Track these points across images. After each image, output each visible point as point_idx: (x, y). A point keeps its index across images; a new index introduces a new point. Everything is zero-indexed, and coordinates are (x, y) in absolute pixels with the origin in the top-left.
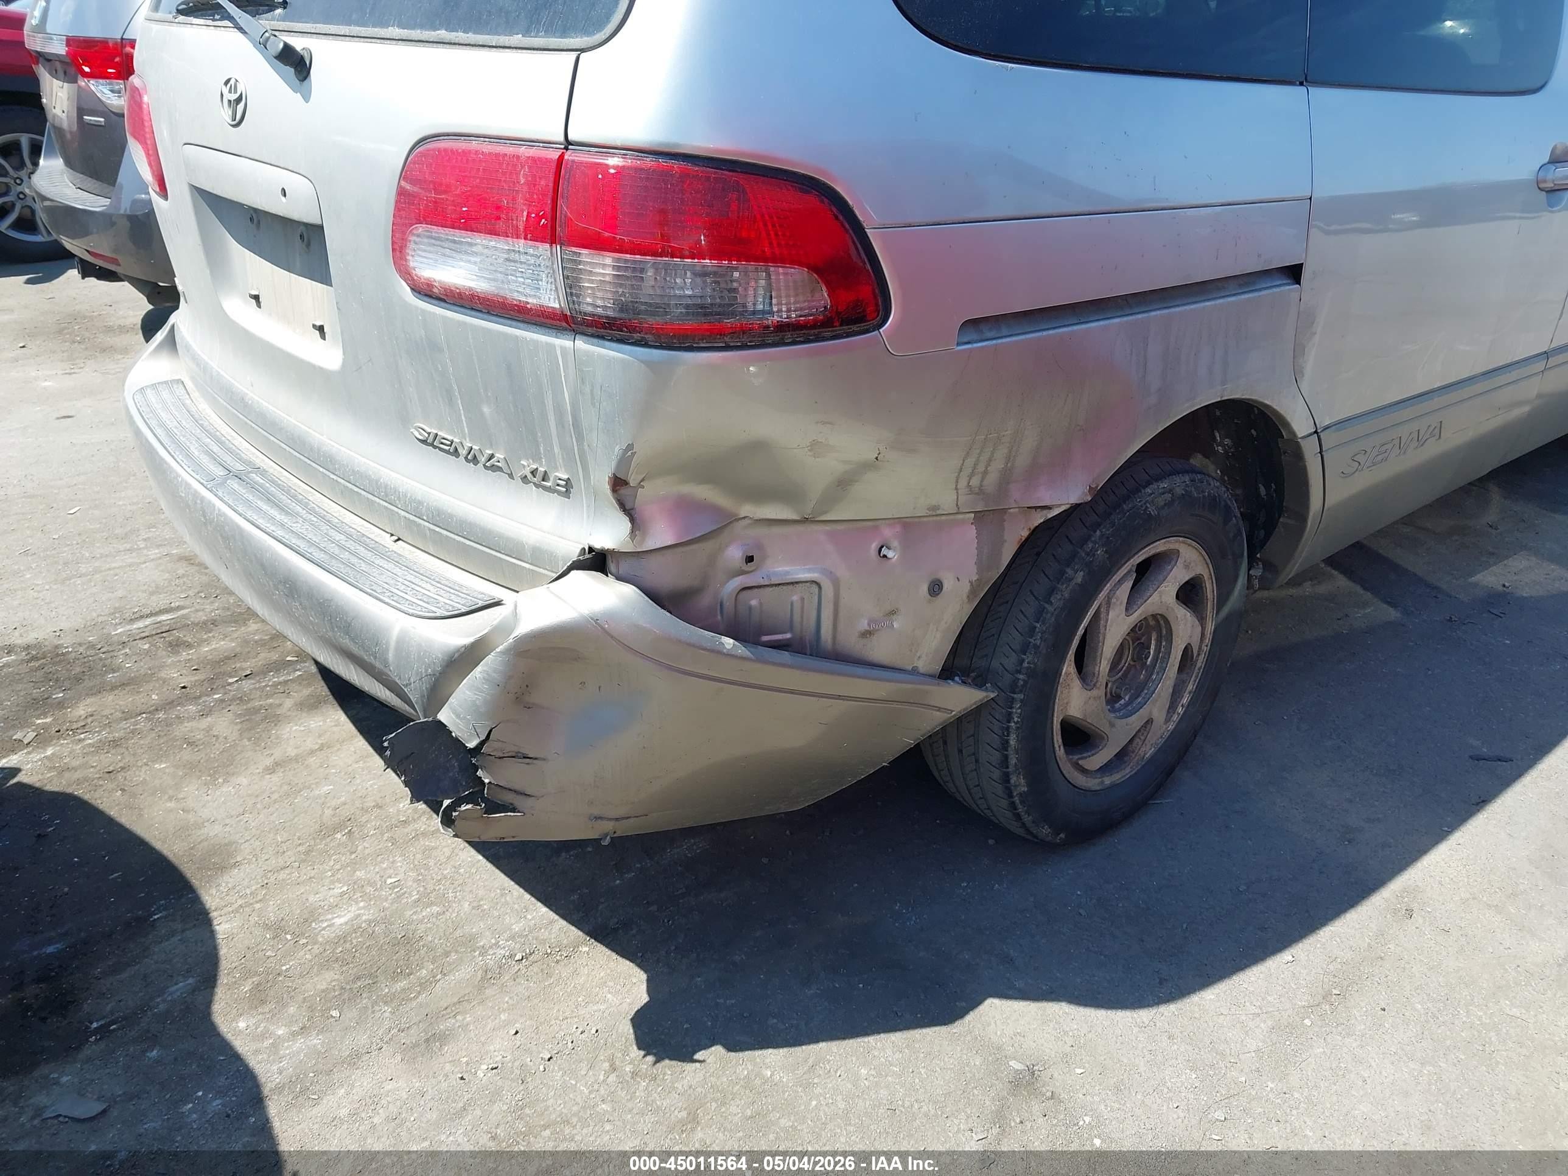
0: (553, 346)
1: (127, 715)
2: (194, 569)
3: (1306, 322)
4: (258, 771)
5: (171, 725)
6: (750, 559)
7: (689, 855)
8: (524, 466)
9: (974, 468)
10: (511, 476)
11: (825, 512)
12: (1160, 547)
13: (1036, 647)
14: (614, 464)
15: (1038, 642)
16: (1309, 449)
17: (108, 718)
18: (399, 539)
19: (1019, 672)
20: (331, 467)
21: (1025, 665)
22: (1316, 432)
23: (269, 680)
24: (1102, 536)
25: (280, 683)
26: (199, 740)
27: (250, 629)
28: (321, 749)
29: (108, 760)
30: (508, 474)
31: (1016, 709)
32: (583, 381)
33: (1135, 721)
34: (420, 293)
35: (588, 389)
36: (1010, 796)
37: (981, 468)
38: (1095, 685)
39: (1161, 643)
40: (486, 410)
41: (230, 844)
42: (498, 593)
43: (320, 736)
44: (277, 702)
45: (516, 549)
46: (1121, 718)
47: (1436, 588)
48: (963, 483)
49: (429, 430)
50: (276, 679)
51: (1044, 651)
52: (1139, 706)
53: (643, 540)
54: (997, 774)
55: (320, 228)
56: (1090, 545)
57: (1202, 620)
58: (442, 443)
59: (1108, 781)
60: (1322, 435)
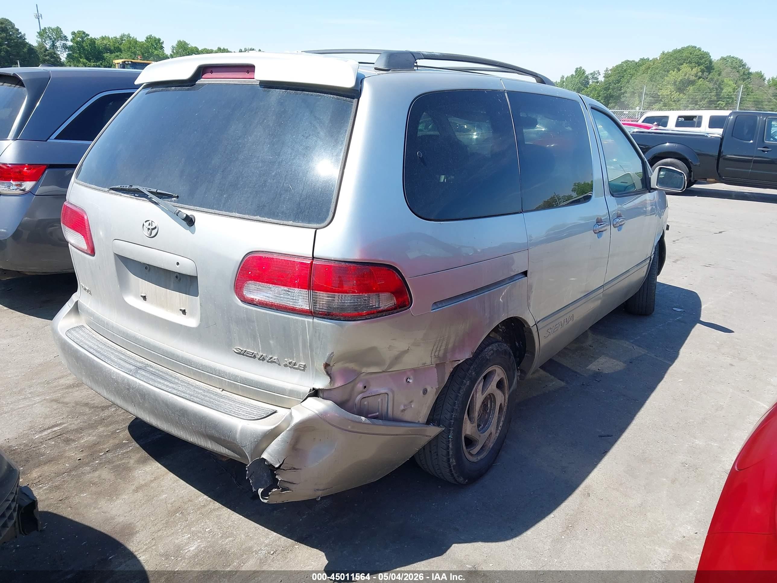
0: (305, 321)
1: (58, 474)
2: (60, 405)
3: (530, 288)
4: (130, 492)
5: (81, 477)
6: (365, 387)
7: (325, 506)
8: (286, 361)
9: (436, 349)
10: (279, 365)
11: (390, 368)
12: (490, 369)
13: (456, 410)
14: (326, 359)
15: (457, 408)
16: (534, 330)
17: (49, 477)
18: (223, 390)
19: (451, 420)
20: (189, 364)
21: (453, 417)
22: (535, 324)
23: (119, 452)
24: (473, 368)
25: (124, 453)
26: (97, 482)
27: (100, 430)
28: (155, 479)
29: (57, 495)
30: (278, 364)
31: (451, 433)
32: (316, 332)
33: (487, 434)
34: (245, 302)
35: (317, 335)
36: (450, 467)
37: (438, 349)
38: (474, 422)
39: (492, 404)
40: (271, 342)
41: (130, 524)
42: (275, 408)
43: (152, 474)
44: (127, 461)
45: (282, 391)
46: (482, 433)
47: (576, 372)
48: (433, 355)
49: (242, 349)
50: (122, 452)
51: (459, 411)
52: (487, 428)
53: (334, 385)
54: (445, 459)
55: (196, 277)
56: (470, 371)
57: (504, 394)
58: (248, 354)
59: (479, 458)
60: (537, 325)
